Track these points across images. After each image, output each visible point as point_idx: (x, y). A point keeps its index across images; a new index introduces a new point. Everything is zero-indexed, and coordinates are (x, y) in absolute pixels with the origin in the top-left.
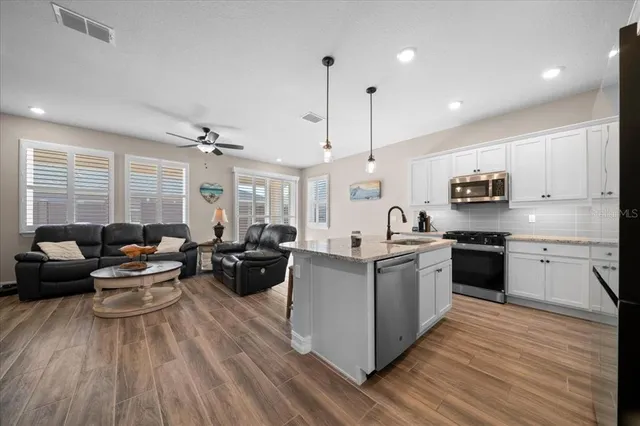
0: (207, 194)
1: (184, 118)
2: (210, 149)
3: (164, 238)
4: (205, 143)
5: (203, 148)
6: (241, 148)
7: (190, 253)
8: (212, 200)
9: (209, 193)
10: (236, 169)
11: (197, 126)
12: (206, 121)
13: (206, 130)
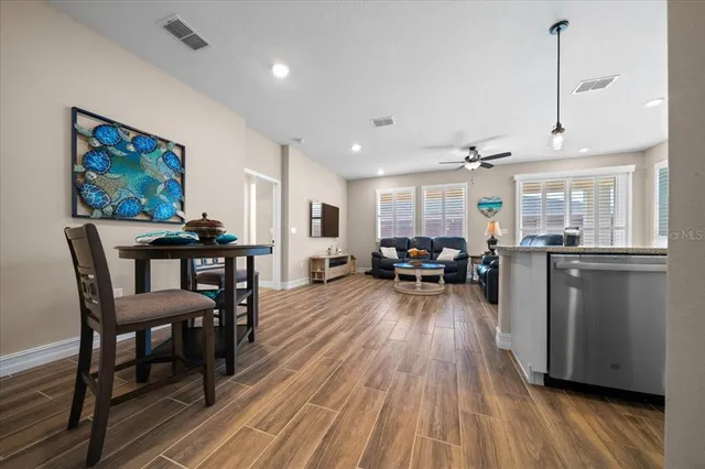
0: (485, 209)
1: (451, 147)
2: (476, 165)
3: (444, 249)
4: (471, 161)
5: (470, 166)
6: (509, 154)
7: (461, 262)
8: (490, 214)
9: (489, 207)
10: (516, 177)
11: (464, 148)
12: (470, 141)
13: (472, 149)
